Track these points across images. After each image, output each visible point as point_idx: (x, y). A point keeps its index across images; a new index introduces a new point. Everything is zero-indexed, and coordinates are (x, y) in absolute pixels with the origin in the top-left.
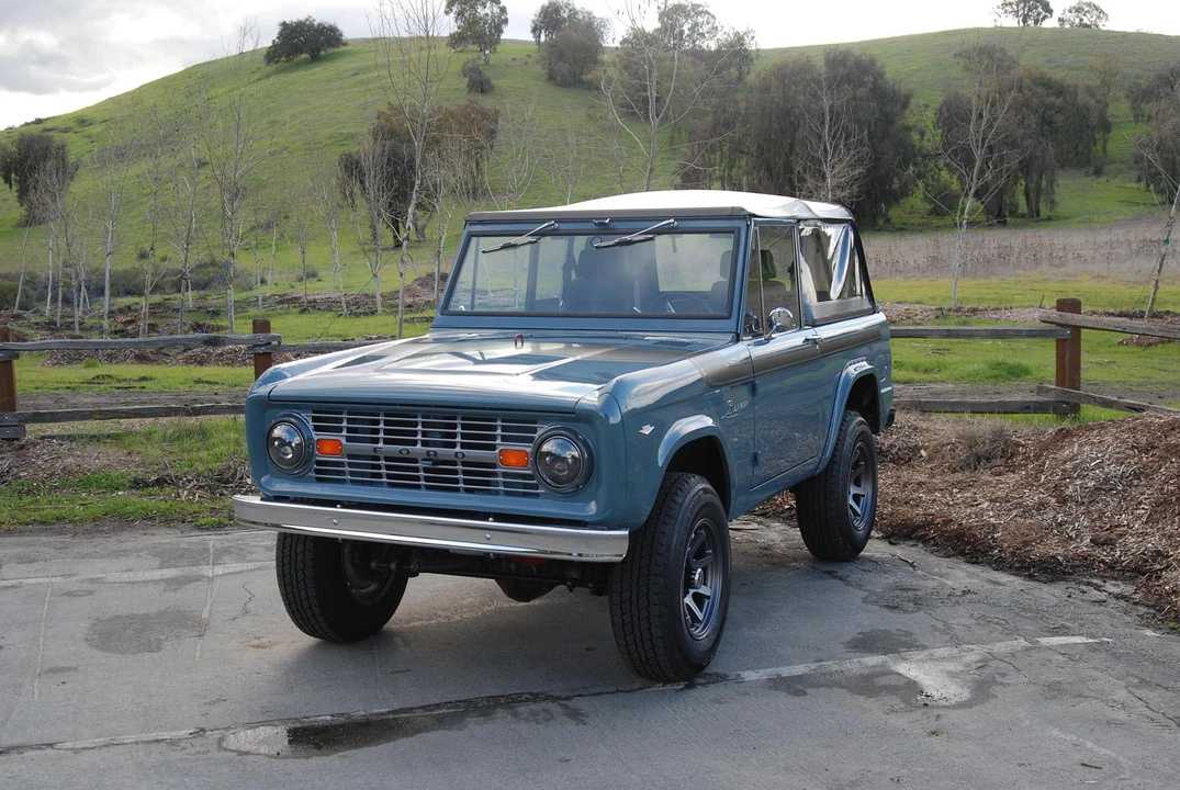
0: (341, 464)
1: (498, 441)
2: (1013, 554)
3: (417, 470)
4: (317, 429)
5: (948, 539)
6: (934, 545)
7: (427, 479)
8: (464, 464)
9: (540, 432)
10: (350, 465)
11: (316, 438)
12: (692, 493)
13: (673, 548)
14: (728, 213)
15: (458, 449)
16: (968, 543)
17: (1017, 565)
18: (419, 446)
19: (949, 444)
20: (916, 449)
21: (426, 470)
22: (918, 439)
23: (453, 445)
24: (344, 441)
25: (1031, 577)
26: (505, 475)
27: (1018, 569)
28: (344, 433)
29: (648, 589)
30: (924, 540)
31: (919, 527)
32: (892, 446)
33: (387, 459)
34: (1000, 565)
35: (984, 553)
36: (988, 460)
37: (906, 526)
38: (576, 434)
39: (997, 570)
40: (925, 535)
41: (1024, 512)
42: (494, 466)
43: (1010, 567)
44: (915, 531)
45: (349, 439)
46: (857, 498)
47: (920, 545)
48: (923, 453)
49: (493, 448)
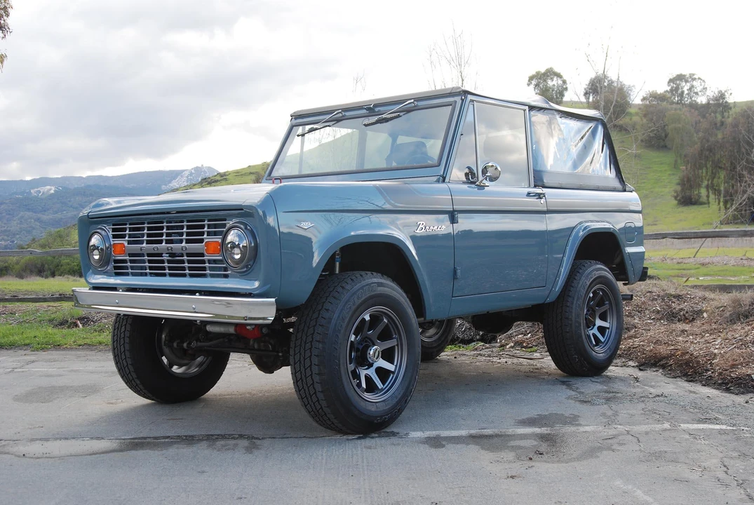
0: (125, 261)
1: (205, 236)
2: (720, 374)
3: (163, 262)
4: (114, 236)
5: (681, 365)
6: (669, 370)
7: (170, 268)
8: (188, 255)
9: (228, 226)
10: (132, 261)
11: (112, 243)
12: (364, 283)
13: (333, 322)
14: (449, 92)
15: (184, 244)
16: (692, 368)
17: (719, 382)
18: (164, 244)
19: (722, 307)
20: (701, 312)
21: (169, 262)
22: (704, 306)
23: (181, 241)
24: (126, 244)
25: (728, 390)
26: (210, 262)
27: (720, 384)
28: (127, 238)
29: (311, 352)
30: (663, 367)
31: (664, 358)
32: (682, 310)
33: (149, 255)
34: (708, 382)
35: (701, 374)
36: (747, 317)
37: (655, 357)
38: (245, 225)
39: (704, 385)
40: (666, 363)
41: (741, 345)
42: (202, 255)
43: (715, 383)
44: (660, 361)
45: (129, 243)
46: (602, 330)
47: (661, 371)
48: (705, 315)
49: (201, 241)
